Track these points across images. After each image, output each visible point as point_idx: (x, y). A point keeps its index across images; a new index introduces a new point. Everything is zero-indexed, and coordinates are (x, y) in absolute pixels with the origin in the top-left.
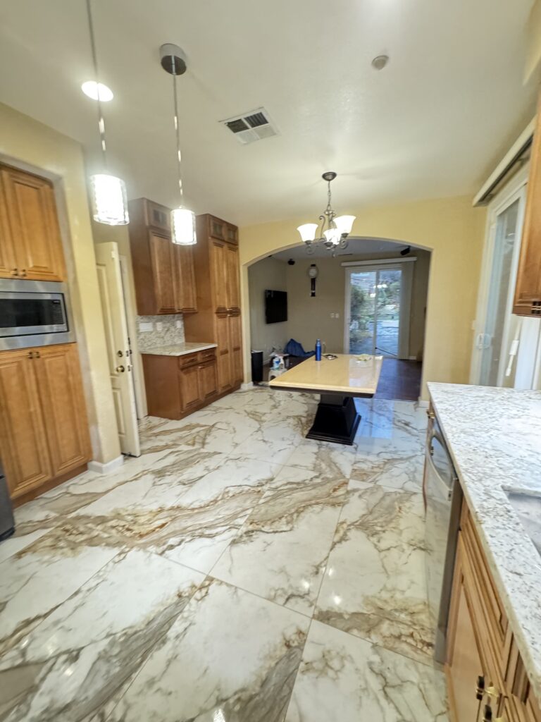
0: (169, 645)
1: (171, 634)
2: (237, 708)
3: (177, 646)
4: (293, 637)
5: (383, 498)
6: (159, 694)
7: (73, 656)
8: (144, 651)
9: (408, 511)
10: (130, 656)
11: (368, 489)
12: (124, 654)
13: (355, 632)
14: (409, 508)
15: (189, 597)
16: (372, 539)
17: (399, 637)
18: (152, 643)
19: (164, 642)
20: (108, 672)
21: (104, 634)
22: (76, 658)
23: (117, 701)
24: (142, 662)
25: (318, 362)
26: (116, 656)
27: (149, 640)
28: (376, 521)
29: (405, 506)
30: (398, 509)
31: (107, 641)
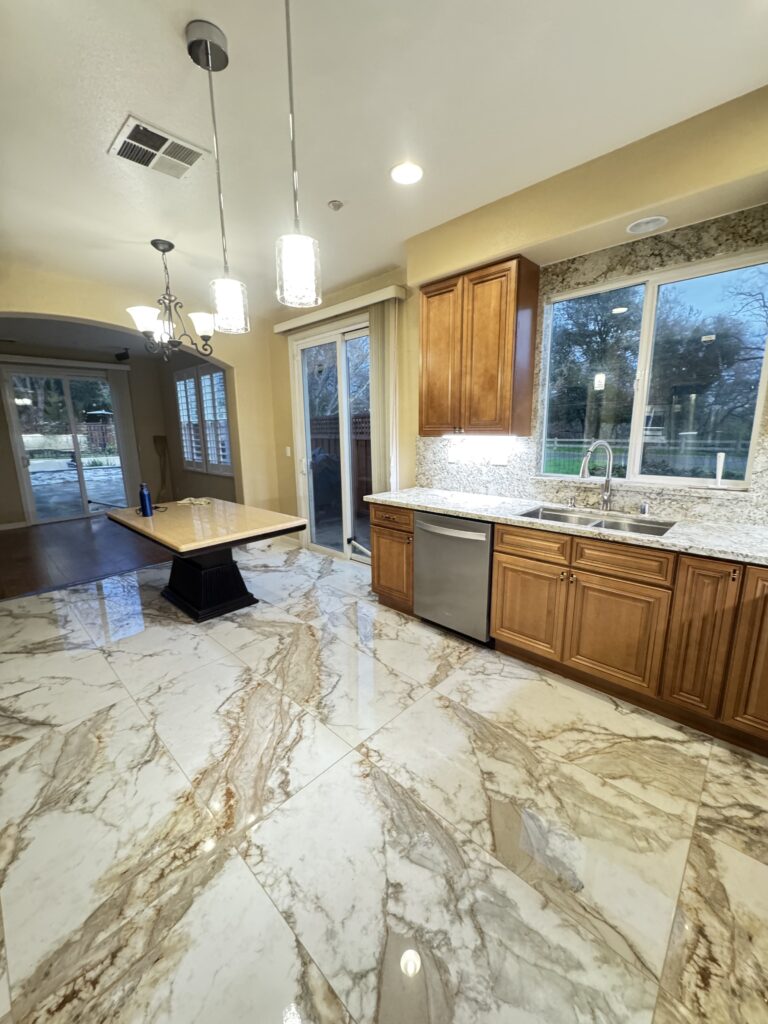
0: (418, 787)
1: (406, 784)
3: (422, 779)
6: (458, 794)
7: (395, 889)
8: (416, 810)
10: (416, 821)
12: (412, 829)
15: (372, 766)
18: (410, 802)
19: (413, 791)
20: (426, 844)
21: (379, 857)
22: (397, 887)
23: (456, 830)
24: (426, 811)
27: (407, 805)
31: (390, 852)
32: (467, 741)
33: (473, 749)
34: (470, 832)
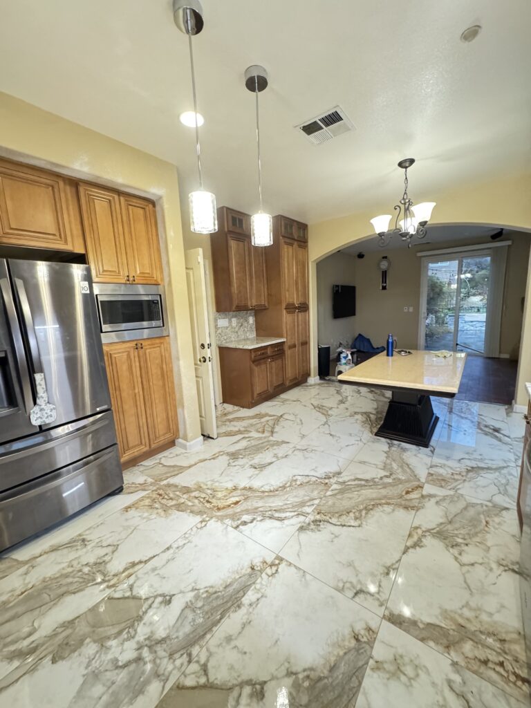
0: (243, 611)
1: (245, 601)
2: (306, 684)
3: (250, 613)
4: (362, 632)
5: (465, 508)
6: (235, 650)
7: (167, 600)
8: (222, 610)
9: (497, 526)
10: (212, 612)
11: (447, 496)
12: (206, 608)
13: (432, 644)
14: (499, 524)
15: (261, 571)
16: (451, 550)
17: (485, 662)
18: (229, 604)
19: (239, 607)
20: (194, 620)
21: (190, 588)
22: (169, 602)
23: (201, 647)
24: (221, 619)
25: (390, 358)
26: (200, 608)
27: (227, 602)
28: (456, 532)
29: (493, 521)
30: (485, 523)
31: (192, 594)
32: (307, 665)
33: (296, 674)
34: (198, 662)
